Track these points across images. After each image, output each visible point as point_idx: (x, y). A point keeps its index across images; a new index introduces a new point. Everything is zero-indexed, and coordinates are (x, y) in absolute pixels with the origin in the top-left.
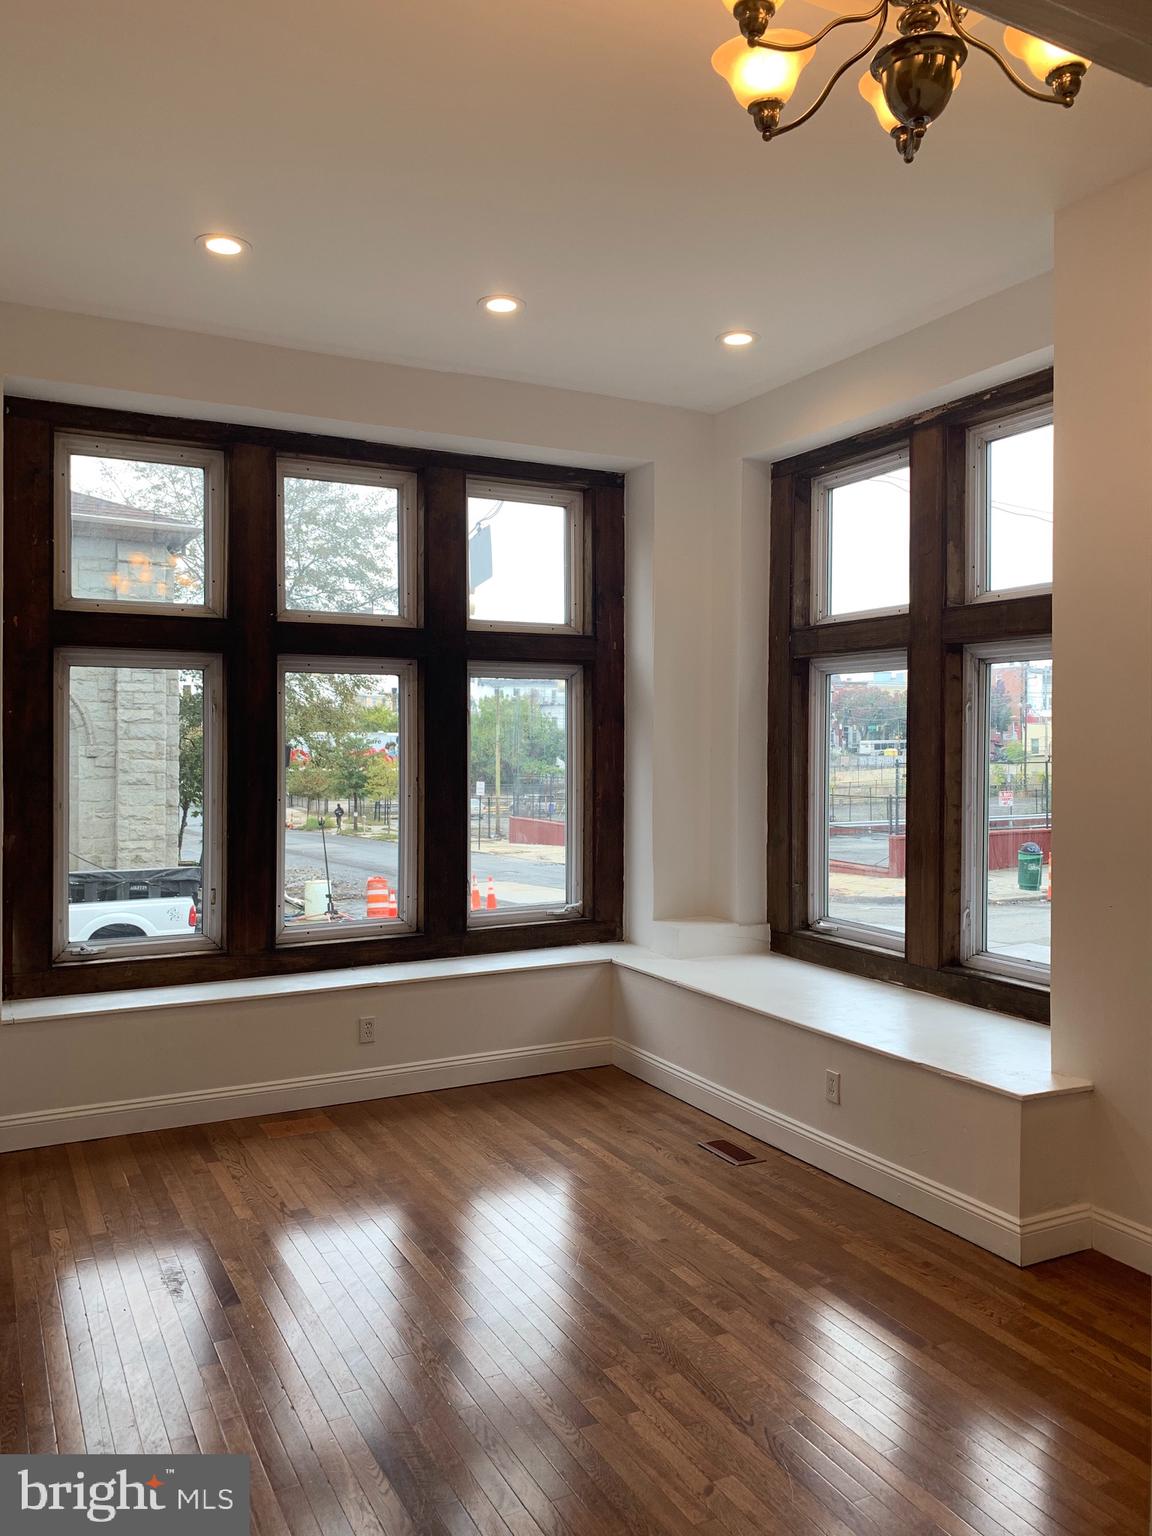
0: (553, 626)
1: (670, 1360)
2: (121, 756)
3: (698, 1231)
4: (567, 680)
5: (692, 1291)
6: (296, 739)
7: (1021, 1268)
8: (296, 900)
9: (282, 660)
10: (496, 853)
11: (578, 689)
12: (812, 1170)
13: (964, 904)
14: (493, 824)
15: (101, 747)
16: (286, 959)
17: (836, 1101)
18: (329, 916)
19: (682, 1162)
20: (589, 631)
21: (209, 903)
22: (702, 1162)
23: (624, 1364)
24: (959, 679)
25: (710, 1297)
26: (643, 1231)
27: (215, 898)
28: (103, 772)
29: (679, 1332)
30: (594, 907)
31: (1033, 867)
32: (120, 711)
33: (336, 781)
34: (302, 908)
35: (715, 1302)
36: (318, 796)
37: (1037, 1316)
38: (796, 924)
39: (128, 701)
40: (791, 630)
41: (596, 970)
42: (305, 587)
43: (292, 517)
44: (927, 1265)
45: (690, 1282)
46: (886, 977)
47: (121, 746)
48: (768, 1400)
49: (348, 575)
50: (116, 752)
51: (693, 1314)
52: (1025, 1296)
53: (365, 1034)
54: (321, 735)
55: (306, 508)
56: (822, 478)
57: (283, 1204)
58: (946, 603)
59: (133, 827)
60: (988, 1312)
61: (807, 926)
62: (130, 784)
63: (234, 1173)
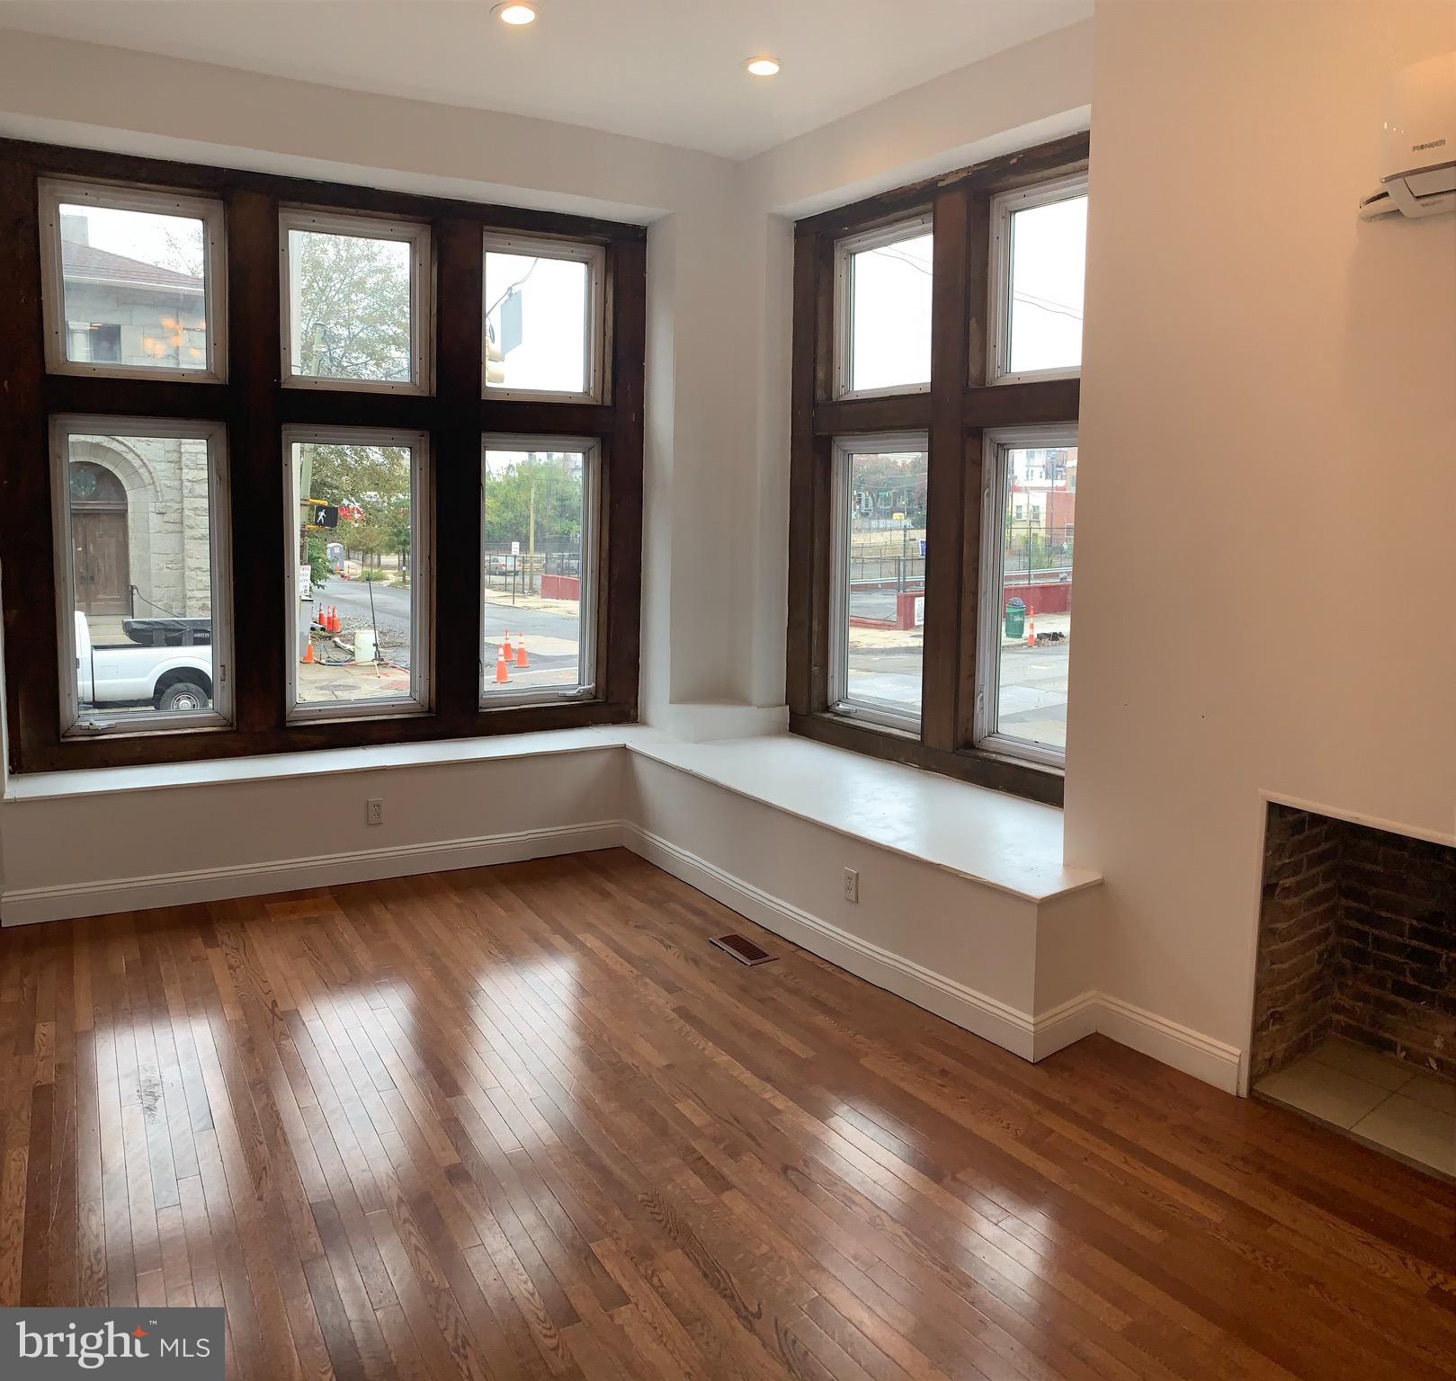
0: (571, 394)
1: (670, 1231)
2: (187, 512)
3: (706, 1053)
4: (584, 454)
5: (698, 1133)
6: (348, 499)
7: (1033, 1064)
8: (349, 646)
9: (287, 430)
10: (529, 608)
11: (596, 462)
12: (827, 965)
13: (977, 689)
14: (527, 580)
15: (168, 504)
16: (295, 737)
17: (854, 899)
18: (376, 663)
19: (691, 963)
20: (608, 401)
21: (219, 679)
22: (712, 963)
23: (615, 1235)
24: (979, 464)
25: (717, 1140)
26: (649, 1055)
27: (224, 674)
28: (170, 527)
29: (681, 1189)
30: (607, 690)
31: (1018, 619)
32: (185, 471)
33: (387, 538)
34: (353, 653)
35: (721, 1146)
36: (371, 551)
37: (1050, 1121)
38: (815, 705)
39: (192, 462)
40: (814, 404)
41: (608, 754)
42: (354, 355)
43: (343, 287)
44: (944, 1073)
45: (697, 1122)
46: (902, 759)
47: (187, 503)
48: (778, 1278)
49: (395, 343)
50: (183, 509)
51: (697, 1163)
52: (1037, 1097)
53: (372, 816)
54: (371, 495)
55: (355, 277)
56: (845, 241)
57: (274, 1003)
58: (967, 384)
59: (199, 578)
60: (1004, 1124)
61: (827, 709)
62: (196, 539)
63: (232, 962)
